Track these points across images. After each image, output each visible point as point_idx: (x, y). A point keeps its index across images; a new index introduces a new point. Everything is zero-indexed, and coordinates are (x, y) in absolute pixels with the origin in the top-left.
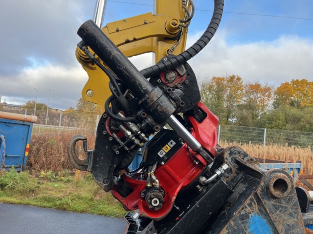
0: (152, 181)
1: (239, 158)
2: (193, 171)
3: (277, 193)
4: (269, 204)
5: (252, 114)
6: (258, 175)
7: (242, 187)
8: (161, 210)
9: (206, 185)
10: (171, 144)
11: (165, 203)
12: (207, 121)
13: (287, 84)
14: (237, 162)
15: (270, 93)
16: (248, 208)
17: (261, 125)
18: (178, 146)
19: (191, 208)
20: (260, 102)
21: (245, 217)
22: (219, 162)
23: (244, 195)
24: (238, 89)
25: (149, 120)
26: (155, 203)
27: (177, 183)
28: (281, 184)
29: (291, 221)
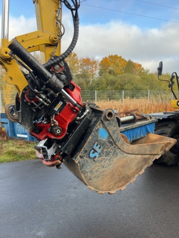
0: (54, 123)
1: (92, 106)
2: (73, 115)
3: (109, 118)
4: (106, 123)
5: (86, 81)
6: (101, 112)
7: (95, 119)
8: (61, 135)
9: (80, 120)
10: (61, 103)
11: (63, 130)
12: (75, 90)
13: (106, 58)
14: (91, 108)
15: (96, 65)
16: (99, 126)
17: (92, 89)
18: (64, 104)
19: (75, 132)
20: (91, 72)
21: (97, 130)
22: (84, 109)
23: (96, 122)
24: (75, 63)
25: (52, 92)
26: (58, 132)
27: (66, 122)
28: (110, 114)
29: (115, 129)
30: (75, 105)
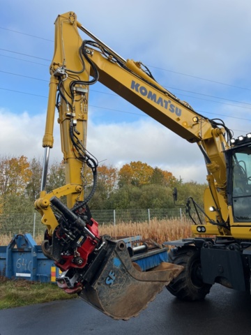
0: (77, 254)
1: (107, 238)
2: (92, 247)
3: (121, 249)
4: (119, 253)
6: (115, 244)
7: (110, 250)
8: (83, 264)
9: (98, 251)
10: (82, 238)
11: (84, 261)
12: (94, 225)
14: (107, 241)
15: (115, 174)
16: (113, 256)
17: (110, 205)
18: (85, 238)
19: (94, 261)
20: (108, 182)
21: (112, 260)
22: (101, 242)
23: (111, 252)
25: (77, 230)
26: (80, 262)
27: (86, 253)
29: (126, 258)
30: (94, 239)
